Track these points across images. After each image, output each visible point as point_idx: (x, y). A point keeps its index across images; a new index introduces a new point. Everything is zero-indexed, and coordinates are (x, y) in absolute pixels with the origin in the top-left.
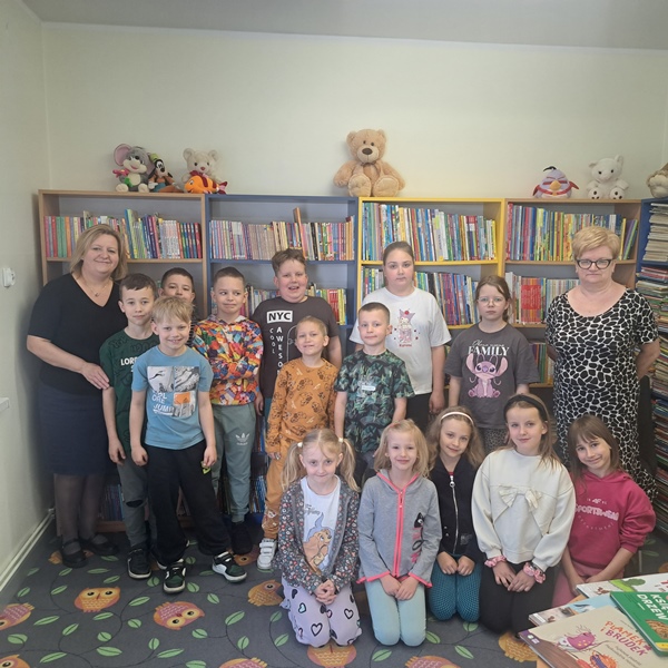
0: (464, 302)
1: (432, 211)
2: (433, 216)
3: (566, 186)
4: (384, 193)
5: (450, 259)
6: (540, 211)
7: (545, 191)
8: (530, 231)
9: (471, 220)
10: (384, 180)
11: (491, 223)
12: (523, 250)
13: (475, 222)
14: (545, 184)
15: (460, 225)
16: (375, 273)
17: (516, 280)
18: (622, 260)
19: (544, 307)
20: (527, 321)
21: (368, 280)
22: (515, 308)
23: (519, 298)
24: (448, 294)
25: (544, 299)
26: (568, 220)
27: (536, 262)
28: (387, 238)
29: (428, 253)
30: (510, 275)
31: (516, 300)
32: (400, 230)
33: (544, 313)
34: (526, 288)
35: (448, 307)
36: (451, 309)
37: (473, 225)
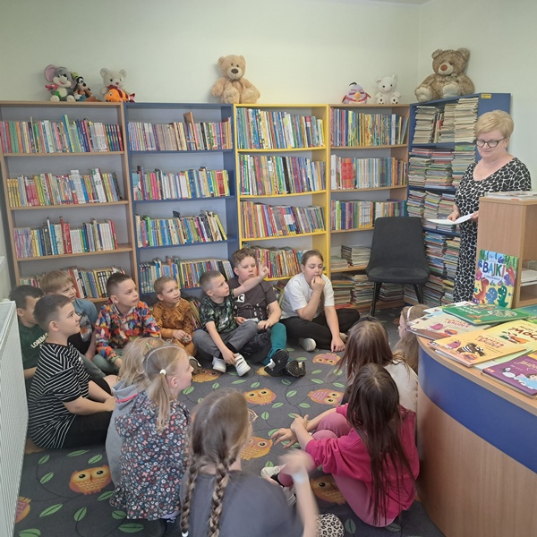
0: (306, 176)
1: (283, 114)
2: (283, 117)
3: (364, 96)
4: (249, 101)
5: (295, 147)
6: (350, 112)
7: (351, 100)
8: (345, 126)
9: (308, 119)
10: (248, 92)
11: (320, 121)
12: (341, 139)
13: (310, 121)
14: (350, 94)
15: (301, 123)
16: (247, 157)
17: (337, 160)
18: (400, 143)
19: (355, 177)
20: (346, 187)
21: (243, 163)
22: (338, 179)
23: (340, 172)
24: (295, 171)
25: (355, 172)
26: (368, 119)
27: (349, 147)
28: (254, 133)
29: (281, 143)
30: (334, 157)
31: (338, 174)
32: (262, 127)
33: (356, 182)
34: (344, 165)
35: (296, 180)
36: (298, 182)
37: (308, 123)
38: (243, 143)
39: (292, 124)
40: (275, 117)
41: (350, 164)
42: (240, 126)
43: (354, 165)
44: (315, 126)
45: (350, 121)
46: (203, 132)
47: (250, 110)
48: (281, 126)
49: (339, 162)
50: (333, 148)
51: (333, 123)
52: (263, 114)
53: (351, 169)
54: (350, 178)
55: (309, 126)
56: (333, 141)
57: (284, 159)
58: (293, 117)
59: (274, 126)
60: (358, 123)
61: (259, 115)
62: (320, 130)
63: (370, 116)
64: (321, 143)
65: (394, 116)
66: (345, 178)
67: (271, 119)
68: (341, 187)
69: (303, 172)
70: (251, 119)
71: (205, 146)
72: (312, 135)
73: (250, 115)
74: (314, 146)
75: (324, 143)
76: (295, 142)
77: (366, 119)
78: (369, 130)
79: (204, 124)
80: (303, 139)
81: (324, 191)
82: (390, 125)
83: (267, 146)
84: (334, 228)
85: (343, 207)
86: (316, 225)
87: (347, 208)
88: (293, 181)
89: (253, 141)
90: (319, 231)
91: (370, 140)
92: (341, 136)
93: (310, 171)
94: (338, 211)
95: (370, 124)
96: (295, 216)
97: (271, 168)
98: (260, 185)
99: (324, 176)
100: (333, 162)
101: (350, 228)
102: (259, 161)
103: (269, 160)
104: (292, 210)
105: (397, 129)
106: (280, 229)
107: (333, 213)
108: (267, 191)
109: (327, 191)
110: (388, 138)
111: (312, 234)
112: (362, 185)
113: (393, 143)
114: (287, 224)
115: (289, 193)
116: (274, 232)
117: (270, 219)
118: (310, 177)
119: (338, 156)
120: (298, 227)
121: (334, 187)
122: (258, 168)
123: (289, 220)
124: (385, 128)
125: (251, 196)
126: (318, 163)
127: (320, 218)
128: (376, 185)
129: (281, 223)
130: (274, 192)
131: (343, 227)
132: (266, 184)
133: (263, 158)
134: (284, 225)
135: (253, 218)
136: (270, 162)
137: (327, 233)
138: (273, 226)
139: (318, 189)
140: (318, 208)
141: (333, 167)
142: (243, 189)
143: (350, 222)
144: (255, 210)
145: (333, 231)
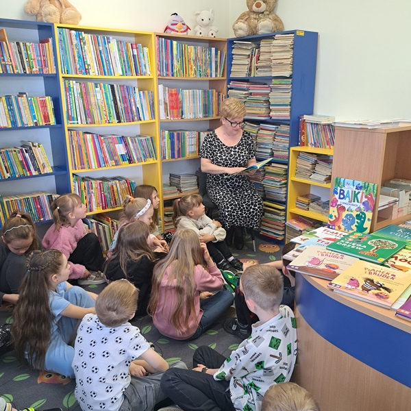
0: (135, 105)
1: (108, 38)
2: (109, 42)
3: (185, 27)
4: (70, 21)
5: (123, 75)
6: (175, 43)
7: (174, 30)
8: (170, 56)
9: (134, 46)
10: (68, 12)
11: (146, 50)
12: (167, 70)
13: (137, 48)
14: (172, 25)
15: (128, 50)
16: (73, 83)
17: (164, 90)
18: (219, 77)
19: (182, 107)
20: (174, 117)
21: (68, 89)
22: (166, 109)
23: (168, 102)
24: (125, 100)
25: (182, 103)
26: (191, 50)
27: (175, 77)
28: (79, 57)
29: (109, 70)
30: (161, 87)
31: (165, 103)
32: (87, 52)
33: (182, 112)
34: (171, 95)
35: (126, 109)
36: (128, 110)
37: (135, 50)
38: (68, 67)
39: (119, 50)
40: (100, 41)
41: (177, 94)
42: (63, 49)
43: (180, 96)
44: (142, 54)
45: (175, 52)
46: (20, 53)
47: (73, 32)
48: (108, 51)
49: (167, 92)
50: (160, 77)
51: (159, 51)
52: (87, 37)
53: (177, 99)
54: (177, 108)
55: (135, 53)
56: (160, 71)
57: (112, 87)
58: (119, 42)
59: (100, 51)
60: (182, 53)
61: (83, 38)
62: (146, 59)
63: (193, 47)
64: (149, 73)
65: (213, 49)
66: (172, 108)
67: (96, 43)
68: (169, 117)
69: (132, 101)
70: (75, 42)
71: (24, 69)
72: (139, 62)
73: (74, 37)
74: (141, 75)
75: (150, 70)
76: (122, 69)
77: (189, 50)
78: (192, 62)
79: (21, 44)
80: (130, 67)
81: (153, 121)
82: (210, 58)
83: (94, 72)
84: (164, 158)
85: (171, 137)
86: (148, 155)
87: (175, 137)
88: (123, 112)
89: (78, 66)
90: (150, 161)
91: (193, 72)
92: (167, 65)
93: (139, 100)
94: (167, 141)
95: (193, 56)
96: (126, 145)
97: (99, 96)
98: (88, 114)
99: (152, 106)
100: (161, 93)
101: (179, 157)
102: (86, 87)
103: (97, 87)
104: (123, 139)
105: (216, 62)
106: (112, 158)
107: (163, 143)
108: (96, 120)
109: (156, 121)
110: (209, 71)
111: (144, 163)
112: (188, 115)
113: (214, 76)
114: (119, 153)
115: (120, 122)
116: (106, 162)
117: (102, 149)
118: (139, 106)
119: (165, 86)
120: (130, 157)
121: (163, 117)
122: (85, 95)
123: (120, 149)
124: (206, 61)
125: (80, 125)
126: (146, 92)
127: (151, 148)
128: (200, 115)
129: (113, 154)
130: (104, 121)
131: (173, 156)
132: (96, 113)
133: (91, 85)
134: (116, 155)
135: (83, 148)
136: (98, 89)
137: (158, 161)
138: (105, 157)
139: (147, 118)
140: (149, 137)
141: (161, 97)
142: (70, 118)
143: (179, 151)
144: (85, 141)
145: (164, 161)
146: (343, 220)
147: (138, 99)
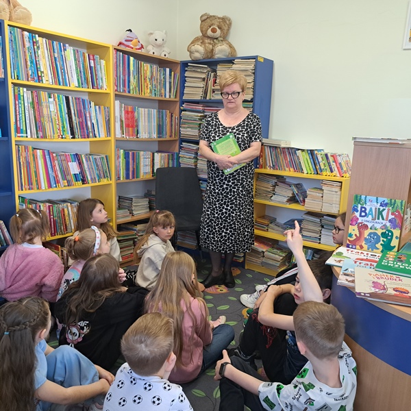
0: (91, 121)
2: (65, 50)
5: (79, 87)
6: (132, 59)
7: (128, 46)
8: (127, 72)
9: (91, 57)
11: (103, 62)
12: (124, 86)
13: (94, 60)
14: (126, 41)
15: (84, 60)
16: (23, 91)
17: (121, 107)
18: (173, 98)
19: (137, 126)
21: (17, 97)
22: (122, 127)
23: (124, 119)
24: (80, 114)
25: (137, 121)
26: (147, 68)
28: (32, 62)
29: (64, 79)
30: (117, 103)
31: (121, 121)
32: (41, 57)
33: (138, 131)
34: (127, 112)
35: (81, 124)
36: (83, 125)
38: (18, 72)
39: (75, 60)
40: (55, 47)
41: (133, 112)
42: (14, 51)
43: (136, 114)
44: (99, 66)
45: (131, 68)
47: (26, 33)
48: (63, 59)
49: (123, 109)
50: (117, 93)
51: (117, 66)
53: (133, 117)
54: (132, 127)
55: (92, 64)
56: (117, 86)
57: (67, 99)
59: (55, 58)
60: (138, 70)
61: (37, 42)
62: (103, 71)
63: (149, 65)
64: (105, 87)
65: (168, 70)
66: (128, 126)
67: (51, 50)
68: (124, 136)
69: (88, 115)
70: (27, 44)
72: (96, 75)
73: (26, 40)
74: (98, 88)
75: (107, 84)
76: (78, 80)
77: (146, 68)
78: (148, 80)
80: (86, 79)
81: (109, 138)
82: (165, 78)
83: (47, 81)
84: (119, 178)
85: (126, 156)
86: (102, 175)
87: (131, 157)
88: (78, 126)
89: (30, 73)
90: (104, 181)
91: (149, 91)
92: (124, 81)
94: (122, 160)
95: (149, 74)
96: (80, 164)
97: (52, 107)
98: (40, 127)
99: (108, 122)
100: (117, 108)
101: (133, 178)
102: (38, 96)
103: (50, 97)
104: (77, 157)
105: (170, 83)
106: (64, 178)
107: (117, 162)
108: (48, 133)
109: (112, 138)
110: (163, 91)
111: (97, 184)
112: (143, 135)
113: (168, 96)
114: (72, 173)
115: (74, 138)
116: (57, 182)
117: (53, 167)
118: (94, 121)
119: (121, 103)
120: (83, 177)
121: (119, 135)
122: (37, 105)
123: (74, 168)
124: (161, 80)
125: (29, 139)
126: (102, 107)
127: (106, 167)
128: (155, 136)
129: (65, 173)
130: (56, 135)
131: (127, 177)
132: (48, 126)
133: (44, 95)
134: (69, 174)
135: (32, 165)
136: (51, 100)
137: (113, 182)
138: (57, 176)
139: (102, 135)
140: (104, 156)
141: (117, 114)
142: (18, 130)
143: (133, 171)
144: (35, 157)
145: (119, 181)
146: (365, 239)
147: (93, 114)
